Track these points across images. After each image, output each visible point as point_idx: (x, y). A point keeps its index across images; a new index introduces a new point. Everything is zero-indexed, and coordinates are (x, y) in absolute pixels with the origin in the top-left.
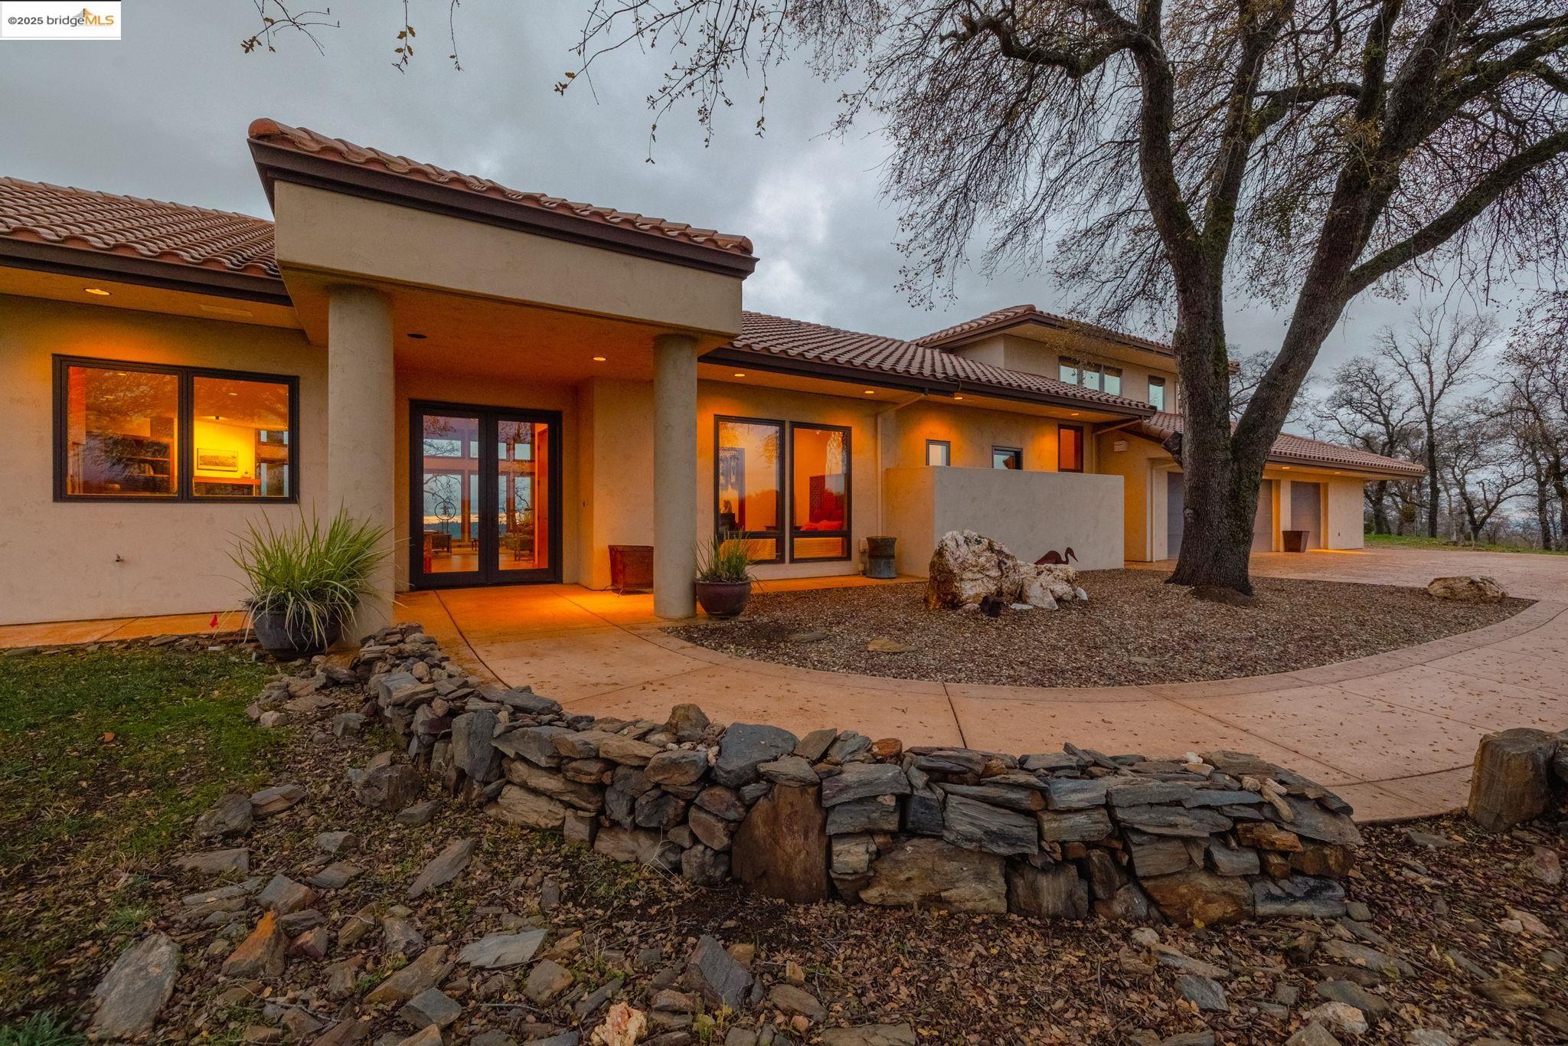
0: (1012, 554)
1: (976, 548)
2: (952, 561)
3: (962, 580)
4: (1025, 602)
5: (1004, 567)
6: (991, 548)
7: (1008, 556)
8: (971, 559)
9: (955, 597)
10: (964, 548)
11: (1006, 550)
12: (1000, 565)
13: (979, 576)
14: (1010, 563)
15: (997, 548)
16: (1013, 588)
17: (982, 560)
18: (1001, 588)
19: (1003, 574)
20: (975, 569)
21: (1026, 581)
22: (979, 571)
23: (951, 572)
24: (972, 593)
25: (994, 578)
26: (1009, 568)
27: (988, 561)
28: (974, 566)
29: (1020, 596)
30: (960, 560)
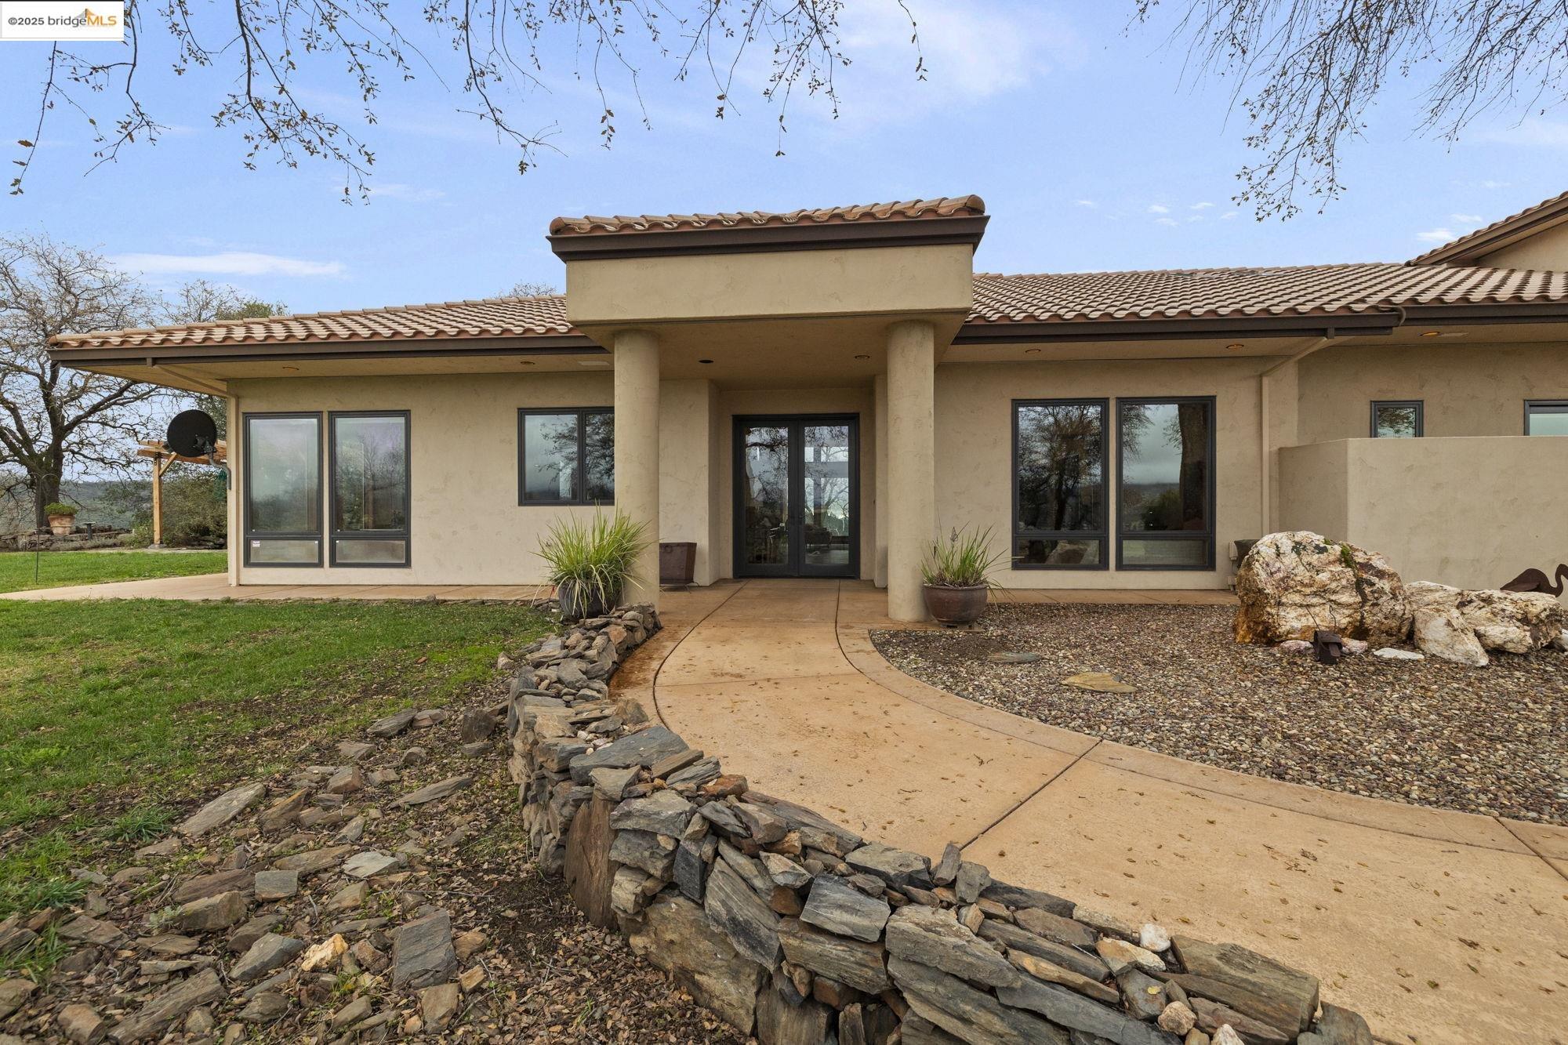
0: (1392, 570)
1: (1315, 559)
2: (1263, 575)
3: (1279, 604)
4: (1415, 648)
5: (1368, 590)
6: (1346, 559)
7: (1381, 574)
8: (1302, 574)
9: (1267, 629)
10: (1290, 559)
11: (1378, 563)
12: (1359, 585)
13: (1315, 600)
14: (1385, 585)
15: (1360, 558)
16: (1394, 624)
17: (1323, 577)
18: (1362, 621)
19: (1365, 600)
20: (1308, 591)
21: (1418, 615)
22: (1315, 594)
23: (1261, 591)
24: (1297, 625)
25: (1348, 606)
26: (1382, 591)
27: (1333, 579)
28: (1306, 586)
29: (1409, 638)
30: (1281, 575)
